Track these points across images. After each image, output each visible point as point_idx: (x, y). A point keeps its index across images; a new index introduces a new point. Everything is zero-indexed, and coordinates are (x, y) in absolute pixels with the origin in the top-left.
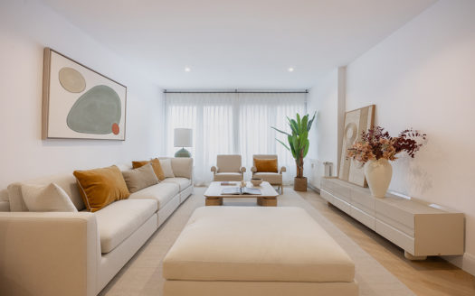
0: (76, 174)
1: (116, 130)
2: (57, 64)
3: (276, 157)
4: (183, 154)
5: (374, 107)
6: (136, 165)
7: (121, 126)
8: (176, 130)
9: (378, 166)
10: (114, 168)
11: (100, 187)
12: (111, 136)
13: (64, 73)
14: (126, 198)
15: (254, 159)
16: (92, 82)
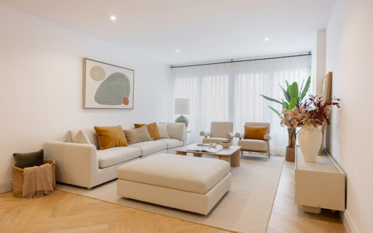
0: (95, 128)
1: (126, 102)
2: (90, 65)
3: (269, 124)
4: (182, 120)
5: (331, 74)
6: (137, 126)
7: (130, 99)
8: (176, 100)
9: (303, 133)
10: (119, 128)
11: (107, 137)
12: (123, 106)
13: (93, 69)
14: (125, 146)
15: (245, 127)
16: (109, 72)
